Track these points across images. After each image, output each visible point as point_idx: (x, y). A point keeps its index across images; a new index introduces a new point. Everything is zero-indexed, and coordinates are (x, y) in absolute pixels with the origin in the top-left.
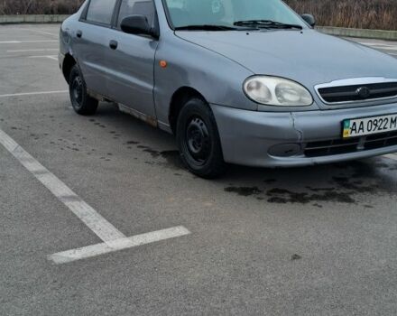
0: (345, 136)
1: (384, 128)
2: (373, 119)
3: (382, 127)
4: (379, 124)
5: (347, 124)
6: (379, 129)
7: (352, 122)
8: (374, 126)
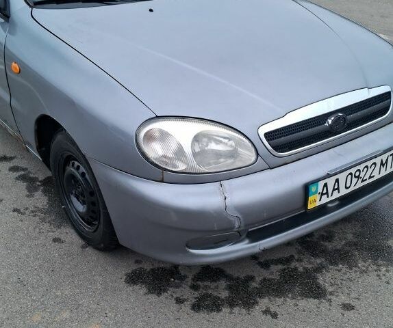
0: (310, 207)
1: (370, 177)
2: (353, 171)
3: (367, 177)
4: (362, 175)
5: (313, 189)
6: (363, 181)
7: (321, 184)
8: (355, 180)
